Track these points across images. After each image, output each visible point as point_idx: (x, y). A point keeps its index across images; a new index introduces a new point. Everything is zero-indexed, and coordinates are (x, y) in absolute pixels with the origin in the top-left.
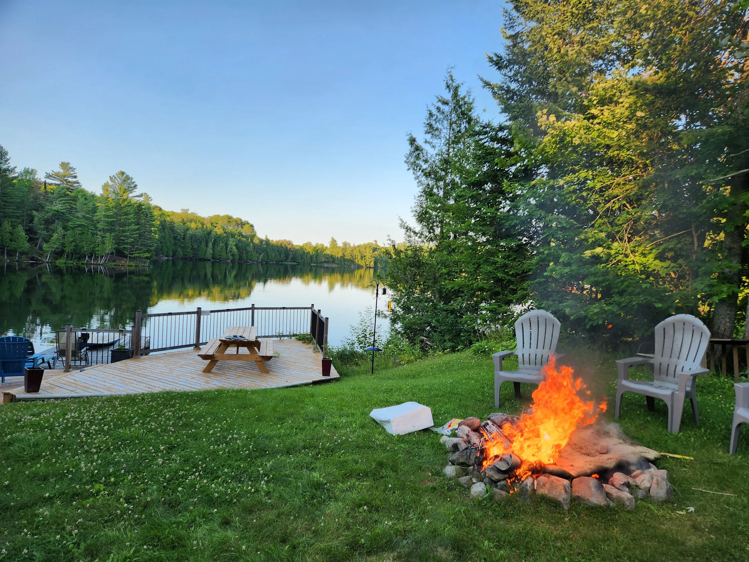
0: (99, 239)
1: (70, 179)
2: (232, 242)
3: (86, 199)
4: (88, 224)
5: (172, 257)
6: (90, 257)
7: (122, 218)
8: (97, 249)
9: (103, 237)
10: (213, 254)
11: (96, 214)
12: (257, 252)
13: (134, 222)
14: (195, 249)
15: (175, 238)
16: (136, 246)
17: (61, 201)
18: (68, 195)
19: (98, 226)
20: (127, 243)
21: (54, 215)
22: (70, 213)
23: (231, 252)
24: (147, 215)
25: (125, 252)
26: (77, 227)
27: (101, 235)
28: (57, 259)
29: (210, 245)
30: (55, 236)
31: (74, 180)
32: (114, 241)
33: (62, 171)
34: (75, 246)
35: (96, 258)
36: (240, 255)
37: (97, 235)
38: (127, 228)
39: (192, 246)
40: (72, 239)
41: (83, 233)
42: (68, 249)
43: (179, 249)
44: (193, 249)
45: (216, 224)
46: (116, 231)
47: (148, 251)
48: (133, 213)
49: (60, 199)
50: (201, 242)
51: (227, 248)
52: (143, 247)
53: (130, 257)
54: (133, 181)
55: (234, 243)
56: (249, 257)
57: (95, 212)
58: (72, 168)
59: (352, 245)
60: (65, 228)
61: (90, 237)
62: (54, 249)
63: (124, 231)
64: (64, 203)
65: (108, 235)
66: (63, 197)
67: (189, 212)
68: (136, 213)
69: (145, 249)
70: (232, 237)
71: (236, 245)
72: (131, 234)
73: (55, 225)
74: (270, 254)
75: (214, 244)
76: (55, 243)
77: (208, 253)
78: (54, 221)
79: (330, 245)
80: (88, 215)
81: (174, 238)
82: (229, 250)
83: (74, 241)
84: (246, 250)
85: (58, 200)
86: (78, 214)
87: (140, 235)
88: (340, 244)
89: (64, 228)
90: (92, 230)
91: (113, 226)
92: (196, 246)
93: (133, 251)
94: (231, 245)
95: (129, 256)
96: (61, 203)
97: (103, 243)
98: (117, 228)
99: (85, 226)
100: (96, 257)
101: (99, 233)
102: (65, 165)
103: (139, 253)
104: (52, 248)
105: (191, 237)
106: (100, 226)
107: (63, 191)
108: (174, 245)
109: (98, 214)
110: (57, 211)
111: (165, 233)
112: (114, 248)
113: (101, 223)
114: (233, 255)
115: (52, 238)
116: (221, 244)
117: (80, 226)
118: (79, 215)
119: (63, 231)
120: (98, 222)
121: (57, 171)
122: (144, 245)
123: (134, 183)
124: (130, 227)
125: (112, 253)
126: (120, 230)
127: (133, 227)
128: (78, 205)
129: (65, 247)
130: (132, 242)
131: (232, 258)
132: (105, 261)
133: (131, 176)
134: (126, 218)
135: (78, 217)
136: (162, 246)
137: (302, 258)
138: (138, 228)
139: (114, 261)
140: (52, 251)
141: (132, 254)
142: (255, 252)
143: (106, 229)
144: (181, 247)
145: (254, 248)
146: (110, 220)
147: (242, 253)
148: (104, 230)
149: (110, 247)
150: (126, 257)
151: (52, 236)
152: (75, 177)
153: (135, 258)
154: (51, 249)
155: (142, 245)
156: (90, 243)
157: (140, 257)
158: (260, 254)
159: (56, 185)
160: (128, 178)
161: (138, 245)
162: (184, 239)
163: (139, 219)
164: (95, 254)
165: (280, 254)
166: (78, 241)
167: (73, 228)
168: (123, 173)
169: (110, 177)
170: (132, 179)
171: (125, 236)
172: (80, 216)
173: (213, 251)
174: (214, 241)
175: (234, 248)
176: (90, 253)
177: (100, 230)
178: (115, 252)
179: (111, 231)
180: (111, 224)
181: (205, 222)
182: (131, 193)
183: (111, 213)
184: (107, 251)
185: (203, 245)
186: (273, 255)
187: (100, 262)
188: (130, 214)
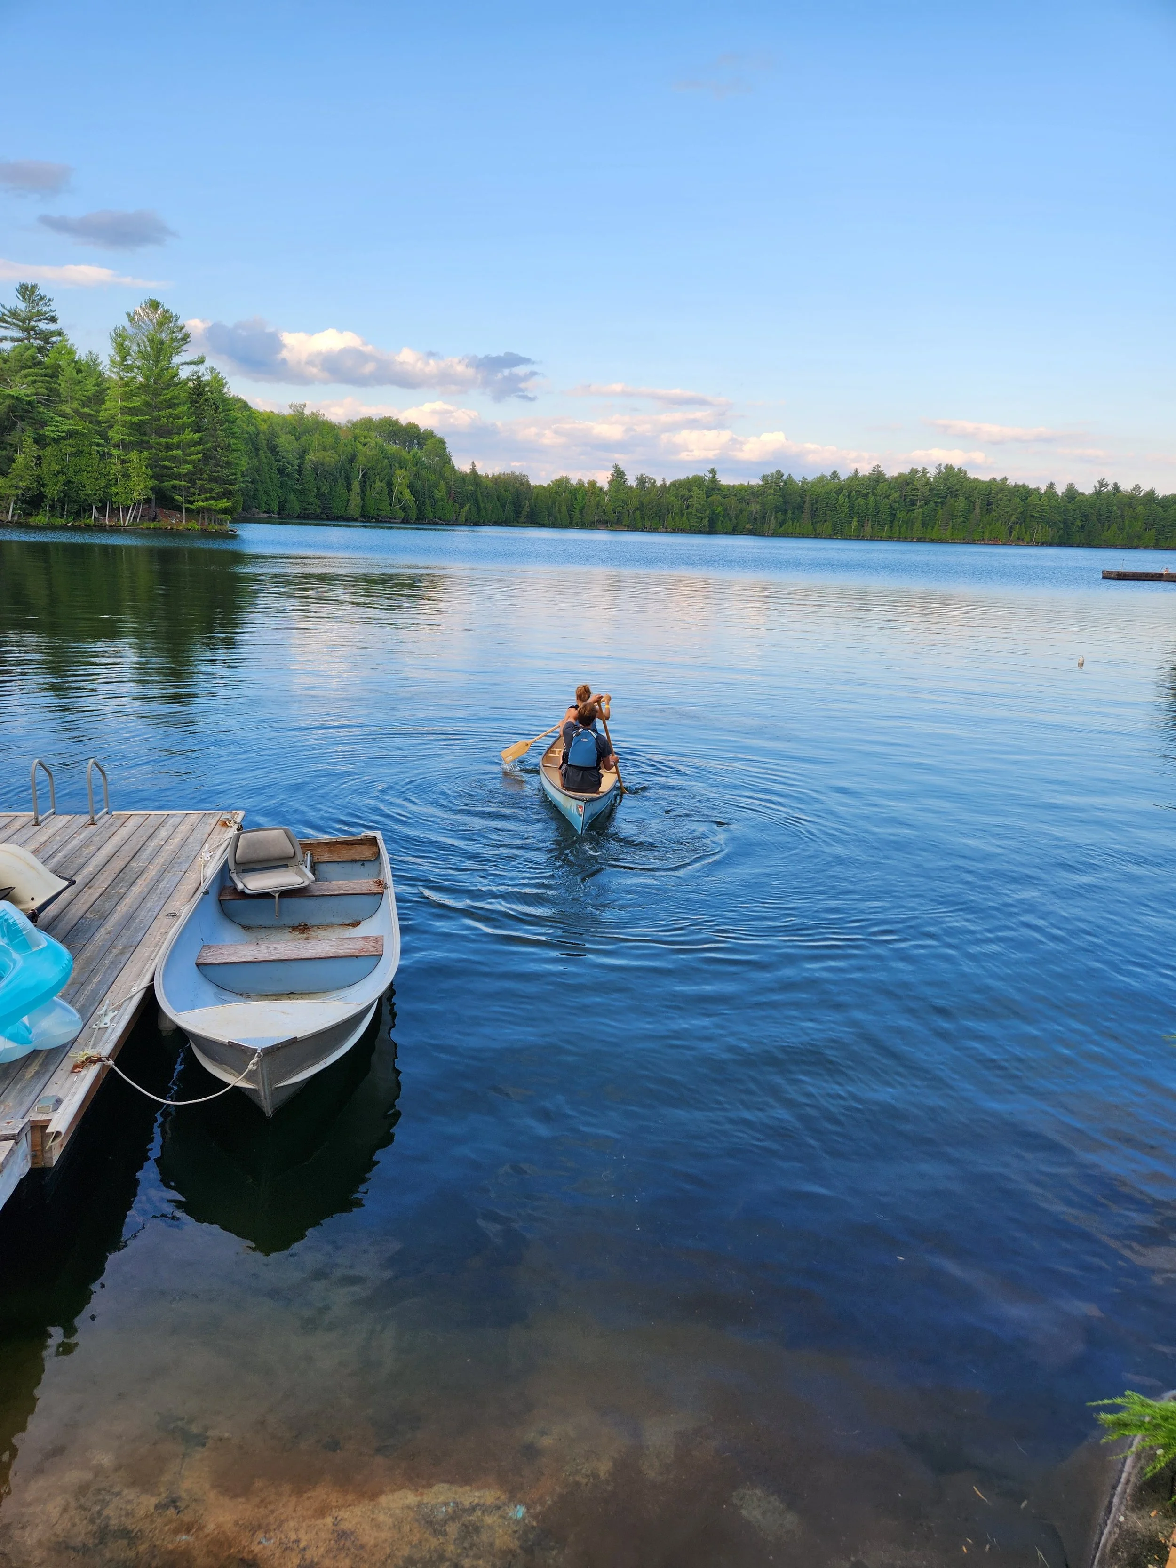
0: (116, 468)
1: (43, 326)
2: (401, 478)
3: (79, 371)
4: (90, 431)
5: (279, 514)
6: (101, 510)
7: (162, 413)
8: (114, 489)
9: (124, 462)
10: (362, 507)
11: (103, 407)
12: (455, 501)
13: (189, 425)
14: (323, 495)
15: (281, 471)
16: (199, 483)
17: (26, 377)
18: (40, 363)
19: (110, 433)
20: (178, 477)
21: (12, 409)
22: (47, 404)
23: (400, 502)
24: (218, 407)
25: (177, 497)
26: (64, 438)
27: (118, 457)
28: (30, 515)
29: (356, 485)
30: (20, 458)
31: (52, 327)
32: (149, 472)
33: (22, 306)
34: (68, 483)
35: (115, 511)
36: (419, 509)
37: (111, 455)
38: (176, 439)
39: (319, 489)
40: (58, 468)
41: (78, 453)
42: (52, 491)
43: (292, 497)
44: (319, 495)
45: (365, 437)
46: (151, 447)
47: (227, 494)
48: (184, 403)
49: (24, 372)
50: (335, 480)
51: (391, 492)
52: (212, 485)
53: (187, 509)
54: (180, 323)
55: (406, 482)
56: (438, 514)
57: (103, 402)
58: (42, 299)
59: (659, 483)
60: (40, 441)
61: (96, 461)
62: (20, 492)
63: (169, 447)
64: (34, 382)
65: (134, 455)
66: (30, 368)
67: (307, 412)
68: (193, 402)
69: (218, 489)
70: (401, 468)
71: (410, 486)
72: (185, 454)
73: (17, 433)
74: (482, 505)
75: (363, 484)
76: (22, 478)
77: (352, 504)
78: (15, 423)
79: (610, 483)
80: (86, 410)
81: (278, 470)
82: (397, 497)
83: (61, 472)
84: (431, 496)
85: (19, 374)
86: (63, 407)
87: (206, 457)
88: (632, 481)
89: (37, 441)
90: (98, 445)
91: (145, 434)
92: (325, 489)
93: (194, 494)
94: (400, 484)
95: (185, 506)
96: (25, 380)
97: (126, 476)
98: (153, 439)
99: (83, 434)
100: (113, 510)
101: (115, 452)
102: (27, 291)
103: (207, 500)
104: (17, 488)
105: (315, 469)
106: (115, 435)
107: (29, 352)
108: (281, 487)
109: (108, 405)
110: (17, 398)
111: (260, 461)
112: (151, 489)
113: (116, 427)
114: (404, 509)
115: (14, 466)
116: (378, 483)
117: (71, 434)
118: (67, 409)
119: (35, 447)
120: (111, 427)
121: (13, 307)
122: (215, 480)
123: (182, 328)
124: (182, 437)
125: (148, 501)
126: (160, 444)
127: (189, 436)
128: (63, 386)
129: (43, 485)
130: (190, 473)
131: (403, 515)
132: (135, 518)
133: (173, 311)
134: (171, 415)
135: (64, 415)
136: (256, 490)
137: (550, 515)
138: (201, 439)
139: (154, 520)
140: (17, 496)
141: (192, 503)
142: (451, 502)
143: (130, 442)
144: (295, 491)
145: (449, 493)
146: (135, 419)
147: (424, 504)
148: (123, 445)
149: (142, 486)
150: (179, 509)
151: (13, 461)
152: (53, 320)
153: (199, 511)
154: (14, 492)
155: (212, 480)
156: (96, 475)
157: (209, 510)
158: (462, 506)
159: (13, 340)
160: (167, 317)
161: (201, 479)
162: (300, 472)
163: (199, 414)
164: (112, 503)
165: (503, 506)
166: (71, 473)
167: (56, 441)
168: (154, 305)
169: (128, 314)
170: (178, 318)
171: (173, 459)
172: (68, 411)
173: (363, 499)
174: (363, 476)
175: (407, 492)
176: (100, 501)
177: (117, 446)
178: (153, 497)
179: (141, 445)
180: (138, 428)
181: (342, 435)
182: (177, 353)
183: (137, 402)
184: (136, 496)
185: (341, 488)
186: (489, 506)
187: (124, 521)
188: (177, 405)
